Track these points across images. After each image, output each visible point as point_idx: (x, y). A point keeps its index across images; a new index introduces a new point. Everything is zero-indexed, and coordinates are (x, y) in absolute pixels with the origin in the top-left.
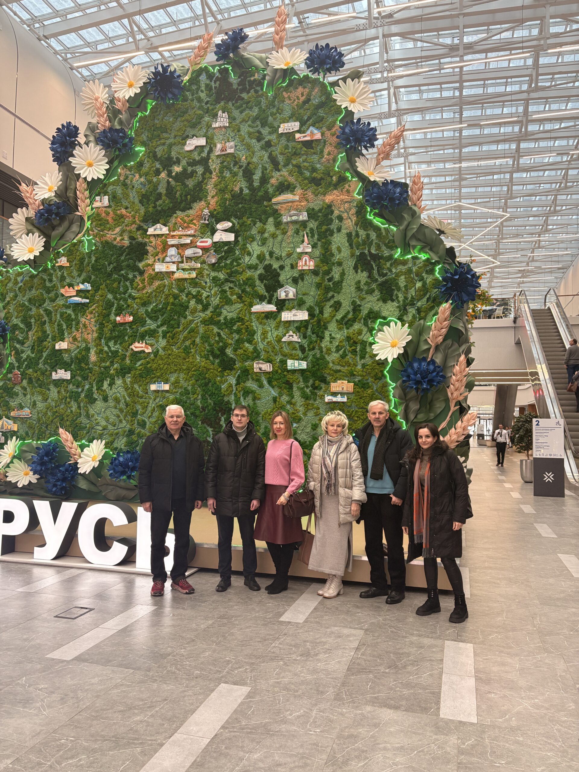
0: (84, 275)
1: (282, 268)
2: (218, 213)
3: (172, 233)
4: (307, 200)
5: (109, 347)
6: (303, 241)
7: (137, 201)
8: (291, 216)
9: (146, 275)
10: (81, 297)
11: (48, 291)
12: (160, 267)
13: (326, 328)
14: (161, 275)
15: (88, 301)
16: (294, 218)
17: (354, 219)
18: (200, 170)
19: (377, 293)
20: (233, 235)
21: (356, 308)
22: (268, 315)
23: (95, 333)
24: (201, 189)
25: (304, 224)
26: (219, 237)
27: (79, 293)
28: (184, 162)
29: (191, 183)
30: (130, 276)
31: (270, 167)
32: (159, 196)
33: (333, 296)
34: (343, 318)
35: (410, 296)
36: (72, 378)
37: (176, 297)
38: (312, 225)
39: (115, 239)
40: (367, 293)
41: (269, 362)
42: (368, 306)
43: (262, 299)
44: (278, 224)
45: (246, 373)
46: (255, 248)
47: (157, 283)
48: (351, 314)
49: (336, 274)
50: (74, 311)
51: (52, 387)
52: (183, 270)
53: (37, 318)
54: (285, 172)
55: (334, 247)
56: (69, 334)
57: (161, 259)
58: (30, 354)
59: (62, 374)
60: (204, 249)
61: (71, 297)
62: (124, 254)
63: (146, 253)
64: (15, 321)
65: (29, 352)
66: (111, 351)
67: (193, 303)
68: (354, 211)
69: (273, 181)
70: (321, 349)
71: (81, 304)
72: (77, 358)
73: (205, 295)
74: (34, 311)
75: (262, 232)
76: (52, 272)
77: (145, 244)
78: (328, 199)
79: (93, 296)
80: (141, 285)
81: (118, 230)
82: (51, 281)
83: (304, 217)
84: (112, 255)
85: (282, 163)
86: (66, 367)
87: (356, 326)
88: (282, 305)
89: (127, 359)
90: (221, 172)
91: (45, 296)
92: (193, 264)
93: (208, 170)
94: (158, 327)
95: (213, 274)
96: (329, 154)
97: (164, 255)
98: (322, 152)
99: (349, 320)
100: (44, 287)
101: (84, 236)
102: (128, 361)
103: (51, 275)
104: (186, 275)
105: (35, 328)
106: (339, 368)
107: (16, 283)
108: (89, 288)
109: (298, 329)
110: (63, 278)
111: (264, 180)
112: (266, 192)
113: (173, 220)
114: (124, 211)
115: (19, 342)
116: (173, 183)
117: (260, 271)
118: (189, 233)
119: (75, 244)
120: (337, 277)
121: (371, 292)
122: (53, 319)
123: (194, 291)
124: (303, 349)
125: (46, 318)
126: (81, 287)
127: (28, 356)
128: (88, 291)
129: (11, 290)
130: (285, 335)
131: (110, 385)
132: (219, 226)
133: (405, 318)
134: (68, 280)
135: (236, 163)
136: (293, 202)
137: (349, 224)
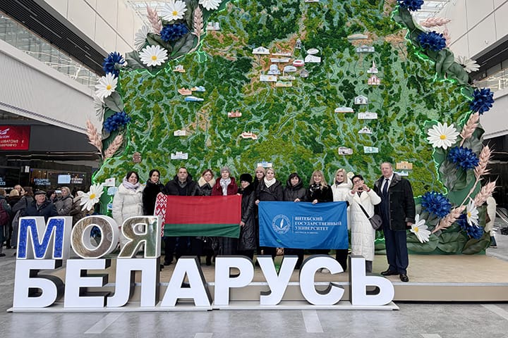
0: (198, 80)
1: (356, 83)
2: (308, 42)
3: (273, 54)
4: (373, 39)
5: (222, 135)
6: (371, 66)
7: (242, 29)
8: (363, 49)
9: (252, 83)
10: (195, 96)
11: (166, 90)
12: (263, 78)
13: (391, 125)
14: (263, 84)
15: (203, 100)
16: (365, 50)
17: (406, 54)
18: (293, 11)
19: (424, 103)
20: (320, 58)
21: (410, 113)
22: (347, 115)
23: (209, 124)
24: (294, 25)
25: (371, 55)
26: (309, 59)
27: (194, 93)
28: (280, 4)
29: (285, 20)
30: (238, 83)
31: (345, 14)
32: (261, 26)
33: (394, 104)
34: (402, 119)
35: (445, 106)
36: (189, 158)
37: (276, 100)
38: (378, 55)
39: (225, 55)
40: (417, 103)
41: (350, 147)
42: (418, 111)
43: (342, 103)
44: (352, 53)
45: (332, 155)
46: (336, 68)
47: (260, 89)
48: (407, 116)
49: (395, 88)
50: (189, 107)
51: (170, 165)
52: (282, 80)
53: (156, 111)
54: (356, 19)
55: (393, 71)
56: (185, 124)
57: (264, 72)
58: (150, 140)
59: (180, 155)
60: (298, 67)
61: (186, 96)
62: (233, 67)
63: (251, 66)
64: (134, 112)
65: (148, 138)
66: (223, 138)
67: (289, 105)
68: (406, 48)
69: (348, 24)
70: (387, 139)
71: (197, 101)
72: (193, 142)
73: (298, 99)
74: (152, 105)
75: (340, 57)
76: (169, 75)
77: (250, 60)
78: (388, 39)
79: (207, 96)
80: (248, 90)
81: (227, 48)
82: (168, 82)
83: (372, 49)
84: (222, 67)
85: (353, 13)
86: (183, 149)
87: (411, 124)
88: (356, 108)
89: (237, 143)
90: (309, 14)
91: (163, 93)
92: (290, 77)
93: (298, 12)
94: (262, 121)
95: (305, 85)
96: (387, 10)
97: (267, 69)
98: (382, 8)
99: (406, 120)
100: (162, 87)
101: (197, 50)
102: (237, 146)
103: (168, 78)
104: (284, 85)
105: (153, 119)
106: (401, 152)
107: (136, 82)
108: (204, 90)
109: (370, 125)
110: (179, 81)
111: (341, 23)
112: (344, 31)
113: (272, 44)
114: (232, 35)
115: (139, 129)
116: (271, 18)
117: (340, 84)
118: (287, 55)
119: (190, 57)
120: (396, 91)
121: (420, 102)
122: (171, 112)
123: (290, 96)
124: (374, 140)
125: (163, 111)
126: (197, 89)
127: (147, 140)
128: (202, 92)
129: (131, 88)
130: (361, 129)
131: (223, 163)
132: (309, 52)
133: (443, 120)
134: (183, 83)
135: (320, 9)
136: (363, 39)
137: (403, 57)
